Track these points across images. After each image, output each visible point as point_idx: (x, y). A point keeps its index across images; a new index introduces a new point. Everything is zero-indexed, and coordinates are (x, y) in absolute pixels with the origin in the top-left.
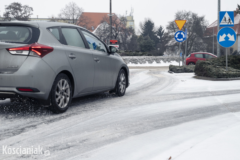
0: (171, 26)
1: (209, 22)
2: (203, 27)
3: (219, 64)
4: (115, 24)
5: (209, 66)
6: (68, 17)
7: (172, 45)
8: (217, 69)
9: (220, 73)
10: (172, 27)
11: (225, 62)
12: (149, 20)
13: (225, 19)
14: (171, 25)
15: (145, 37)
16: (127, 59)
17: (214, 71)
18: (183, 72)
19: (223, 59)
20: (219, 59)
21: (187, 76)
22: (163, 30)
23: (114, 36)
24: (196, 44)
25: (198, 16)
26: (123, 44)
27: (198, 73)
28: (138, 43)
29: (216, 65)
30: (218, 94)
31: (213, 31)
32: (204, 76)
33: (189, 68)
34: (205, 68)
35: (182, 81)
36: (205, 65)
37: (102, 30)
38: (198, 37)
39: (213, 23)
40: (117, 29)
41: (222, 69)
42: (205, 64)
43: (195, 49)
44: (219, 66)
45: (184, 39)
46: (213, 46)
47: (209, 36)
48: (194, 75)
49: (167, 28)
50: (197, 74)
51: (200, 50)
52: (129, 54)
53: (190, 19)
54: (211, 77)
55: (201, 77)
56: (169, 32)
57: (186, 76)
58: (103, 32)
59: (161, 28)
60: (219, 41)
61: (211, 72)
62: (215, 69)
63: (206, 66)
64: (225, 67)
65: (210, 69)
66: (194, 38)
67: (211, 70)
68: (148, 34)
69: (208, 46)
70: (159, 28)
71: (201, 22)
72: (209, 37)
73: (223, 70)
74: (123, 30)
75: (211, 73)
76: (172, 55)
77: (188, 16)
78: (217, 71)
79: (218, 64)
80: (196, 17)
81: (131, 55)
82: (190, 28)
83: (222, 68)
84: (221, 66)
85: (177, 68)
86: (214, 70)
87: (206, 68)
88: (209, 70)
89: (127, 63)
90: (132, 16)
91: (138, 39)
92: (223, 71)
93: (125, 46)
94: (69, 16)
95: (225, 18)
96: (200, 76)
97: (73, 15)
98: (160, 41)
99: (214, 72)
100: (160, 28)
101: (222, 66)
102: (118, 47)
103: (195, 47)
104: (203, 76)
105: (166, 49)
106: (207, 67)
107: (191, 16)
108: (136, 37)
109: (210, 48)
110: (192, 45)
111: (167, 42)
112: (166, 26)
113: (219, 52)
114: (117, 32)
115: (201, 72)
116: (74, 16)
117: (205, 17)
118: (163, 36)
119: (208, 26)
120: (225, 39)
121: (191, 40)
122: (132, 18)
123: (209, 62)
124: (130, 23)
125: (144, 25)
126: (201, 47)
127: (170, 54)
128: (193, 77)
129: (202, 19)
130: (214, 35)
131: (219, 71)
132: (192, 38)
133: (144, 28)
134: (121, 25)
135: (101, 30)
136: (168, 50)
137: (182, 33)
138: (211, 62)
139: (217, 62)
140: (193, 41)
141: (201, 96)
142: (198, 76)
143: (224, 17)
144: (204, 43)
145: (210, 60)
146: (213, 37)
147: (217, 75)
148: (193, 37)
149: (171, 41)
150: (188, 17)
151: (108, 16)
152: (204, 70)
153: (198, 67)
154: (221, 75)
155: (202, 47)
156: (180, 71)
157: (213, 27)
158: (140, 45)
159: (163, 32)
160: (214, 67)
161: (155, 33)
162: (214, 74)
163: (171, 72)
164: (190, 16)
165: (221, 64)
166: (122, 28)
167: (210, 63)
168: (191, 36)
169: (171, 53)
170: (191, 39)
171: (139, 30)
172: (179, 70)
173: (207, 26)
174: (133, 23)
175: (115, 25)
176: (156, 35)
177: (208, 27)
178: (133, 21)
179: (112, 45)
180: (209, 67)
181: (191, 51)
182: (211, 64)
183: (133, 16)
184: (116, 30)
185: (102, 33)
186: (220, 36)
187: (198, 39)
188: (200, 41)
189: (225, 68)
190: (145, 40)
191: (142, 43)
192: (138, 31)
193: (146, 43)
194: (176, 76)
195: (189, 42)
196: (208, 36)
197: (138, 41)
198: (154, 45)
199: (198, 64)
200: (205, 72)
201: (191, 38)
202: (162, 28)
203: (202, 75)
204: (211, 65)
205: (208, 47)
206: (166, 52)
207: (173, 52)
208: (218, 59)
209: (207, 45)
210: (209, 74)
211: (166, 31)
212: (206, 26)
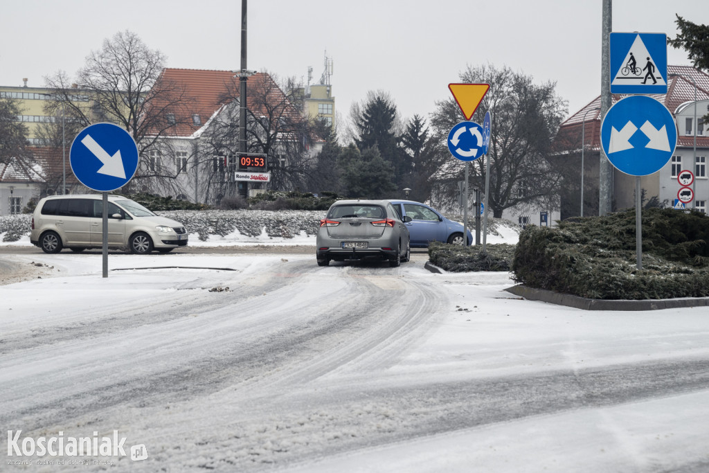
0: (448, 116)
1: (569, 104)
2: (551, 119)
3: (608, 240)
4: (265, 104)
5: (567, 249)
6: (113, 80)
7: (450, 176)
8: (599, 260)
9: (614, 278)
10: (451, 120)
11: (632, 233)
12: (379, 98)
13: (632, 61)
14: (447, 112)
15: (365, 151)
16: (293, 220)
17: (588, 269)
18: (477, 270)
19: (624, 222)
20: (606, 223)
21: (489, 283)
22: (423, 130)
23: (262, 145)
24: (525, 175)
25: (532, 84)
26: (290, 173)
27: (528, 277)
28: (342, 171)
29: (596, 244)
30: (614, 388)
31: (581, 133)
32: (550, 289)
33: (499, 255)
34: (553, 255)
35: (460, 310)
36: (553, 244)
37: (222, 124)
38: (533, 152)
39: (582, 110)
40: (271, 122)
41: (619, 263)
42: (555, 241)
43: (524, 190)
44: (609, 249)
45: (481, 151)
46: (580, 184)
47: (568, 149)
48: (512, 284)
49: (435, 122)
50: (525, 278)
51: (540, 195)
52: (300, 205)
53: (506, 94)
54: (578, 295)
55: (537, 291)
56: (442, 135)
57: (483, 283)
58: (226, 130)
59: (417, 122)
60: (610, 152)
61: (576, 272)
62: (593, 262)
63: (559, 249)
64: (632, 252)
65: (572, 259)
66: (522, 156)
67: (578, 264)
68: (377, 142)
69: (566, 182)
70: (411, 124)
71: (544, 105)
72: (567, 152)
73: (624, 267)
74: (293, 125)
75: (576, 280)
76: (450, 209)
77: (502, 84)
78: (600, 269)
79: (605, 243)
80: (525, 89)
81: (309, 206)
82: (509, 124)
83: (621, 256)
84: (614, 248)
85: (454, 253)
86: (589, 266)
87: (556, 255)
88: (570, 266)
89: (293, 235)
90: (328, 86)
91: (342, 158)
92: (623, 270)
93: (297, 178)
94: (113, 76)
95: (632, 58)
96: (535, 288)
97: (130, 74)
98: (414, 165)
99: (589, 275)
100: (414, 124)
101: (618, 248)
102: (268, 180)
103: (524, 185)
104: (544, 288)
105: (430, 191)
106: (562, 254)
107: (511, 85)
108: (338, 149)
109: (571, 187)
110: (516, 179)
111: (435, 167)
112: (431, 115)
113: (605, 197)
114: (271, 133)
115: (538, 273)
116: (133, 78)
117: (555, 89)
118: (423, 149)
119: (565, 120)
120: (631, 141)
121: (511, 163)
122: (329, 91)
123: (568, 233)
124: (321, 106)
125: (365, 112)
126: (542, 184)
127: (444, 207)
128: (508, 290)
129: (545, 94)
130: (583, 146)
131: (608, 272)
132: (513, 155)
133: (363, 124)
134: (284, 108)
135: (217, 126)
136: (438, 194)
137: (474, 131)
138: (577, 235)
139: (599, 234)
140: (517, 165)
141: (528, 410)
142: (525, 288)
143: (628, 56)
144: (552, 171)
145: (574, 225)
146: (581, 153)
147: (600, 286)
148: (516, 151)
149: (446, 166)
150: (500, 87)
151: (235, 76)
152: (550, 265)
153: (528, 251)
154: (617, 285)
155: (546, 183)
156: (465, 265)
157: (581, 123)
158: (346, 175)
159: (424, 135)
160: (587, 253)
161: (399, 140)
162: (590, 283)
163: (433, 266)
164: (506, 84)
165: (615, 241)
166: (288, 120)
167: (573, 236)
168: (509, 151)
169: (445, 204)
170: (510, 160)
171: (349, 130)
172: (461, 260)
173: (561, 119)
174: (330, 106)
175: (264, 109)
176: (402, 144)
177: (566, 122)
178: (332, 101)
179: (246, 171)
180: (569, 251)
181: (512, 196)
182: (578, 242)
183: (330, 86)
184: (269, 125)
185: (222, 135)
186: (614, 130)
187: (532, 159)
188: (540, 166)
189: (633, 256)
190: (365, 159)
191: (353, 168)
192: (346, 132)
193: (367, 169)
194: (446, 285)
195: (505, 169)
196: (565, 150)
197: (340, 164)
198: (393, 175)
199: (528, 241)
200: (553, 273)
201: (511, 157)
202: (421, 123)
203: (543, 285)
204: (575, 246)
205: (565, 186)
206: (430, 199)
207: (454, 201)
208: (602, 222)
209: (562, 178)
210: (570, 280)
211: (432, 132)
212: (558, 119)
